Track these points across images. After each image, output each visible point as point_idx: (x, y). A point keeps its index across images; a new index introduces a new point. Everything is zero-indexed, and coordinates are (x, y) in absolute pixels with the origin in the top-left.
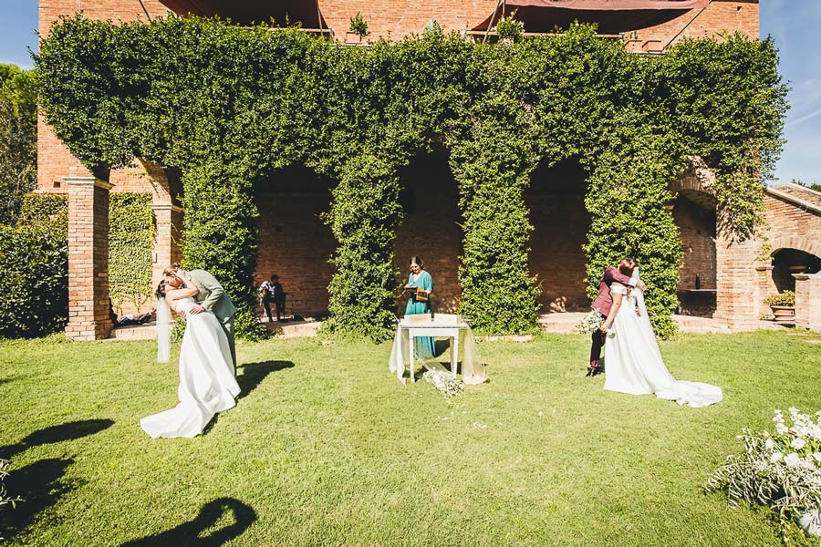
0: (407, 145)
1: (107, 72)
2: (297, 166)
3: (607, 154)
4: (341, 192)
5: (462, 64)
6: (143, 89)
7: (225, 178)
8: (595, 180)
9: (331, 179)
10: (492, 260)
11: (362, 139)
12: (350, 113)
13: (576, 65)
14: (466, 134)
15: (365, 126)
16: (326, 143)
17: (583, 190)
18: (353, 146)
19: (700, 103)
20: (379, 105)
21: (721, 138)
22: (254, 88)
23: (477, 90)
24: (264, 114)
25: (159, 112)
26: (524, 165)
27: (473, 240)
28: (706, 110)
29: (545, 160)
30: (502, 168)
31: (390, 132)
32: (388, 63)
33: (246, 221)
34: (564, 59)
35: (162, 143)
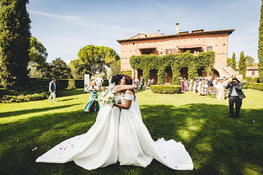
0: (166, 66)
1: (137, 61)
2: (154, 69)
3: (190, 67)
4: (159, 72)
5: (173, 57)
6: (140, 62)
7: (147, 70)
8: (189, 69)
9: (158, 70)
10: (175, 79)
11: (161, 66)
12: (160, 63)
13: (186, 57)
14: (173, 65)
15: (161, 64)
16: (157, 66)
17: (188, 71)
18: (160, 67)
19: (202, 60)
20: (163, 62)
21: (205, 64)
22: (151, 62)
23: (174, 60)
24: (151, 64)
25: (141, 64)
26: (180, 68)
27: (173, 76)
28: (203, 61)
29: (183, 67)
30: (177, 68)
31: (164, 65)
32: (164, 58)
33: (149, 75)
34: (185, 56)
35: (141, 67)
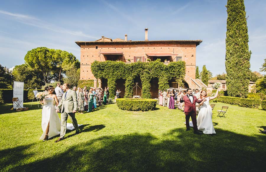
0: (135, 76)
1: (100, 68)
2: (121, 78)
3: (161, 77)
4: (127, 82)
5: (142, 66)
6: (104, 69)
7: (113, 80)
8: (159, 80)
9: (125, 80)
10: (145, 90)
11: (129, 75)
12: (128, 72)
13: (156, 66)
14: (142, 74)
15: (130, 73)
16: (125, 76)
17: (158, 81)
18: (128, 76)
19: (173, 70)
20: (131, 71)
21: (176, 75)
22: (117, 69)
23: (144, 69)
24: (118, 72)
25: (105, 72)
26: (150, 78)
27: (143, 88)
28: (174, 71)
29: (153, 77)
30: (147, 79)
31: (133, 74)
32: (133, 66)
33: (115, 85)
34: (155, 65)
35: (106, 76)
